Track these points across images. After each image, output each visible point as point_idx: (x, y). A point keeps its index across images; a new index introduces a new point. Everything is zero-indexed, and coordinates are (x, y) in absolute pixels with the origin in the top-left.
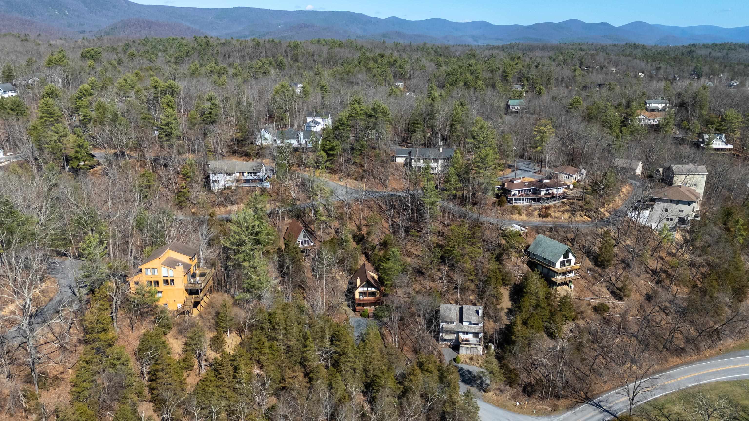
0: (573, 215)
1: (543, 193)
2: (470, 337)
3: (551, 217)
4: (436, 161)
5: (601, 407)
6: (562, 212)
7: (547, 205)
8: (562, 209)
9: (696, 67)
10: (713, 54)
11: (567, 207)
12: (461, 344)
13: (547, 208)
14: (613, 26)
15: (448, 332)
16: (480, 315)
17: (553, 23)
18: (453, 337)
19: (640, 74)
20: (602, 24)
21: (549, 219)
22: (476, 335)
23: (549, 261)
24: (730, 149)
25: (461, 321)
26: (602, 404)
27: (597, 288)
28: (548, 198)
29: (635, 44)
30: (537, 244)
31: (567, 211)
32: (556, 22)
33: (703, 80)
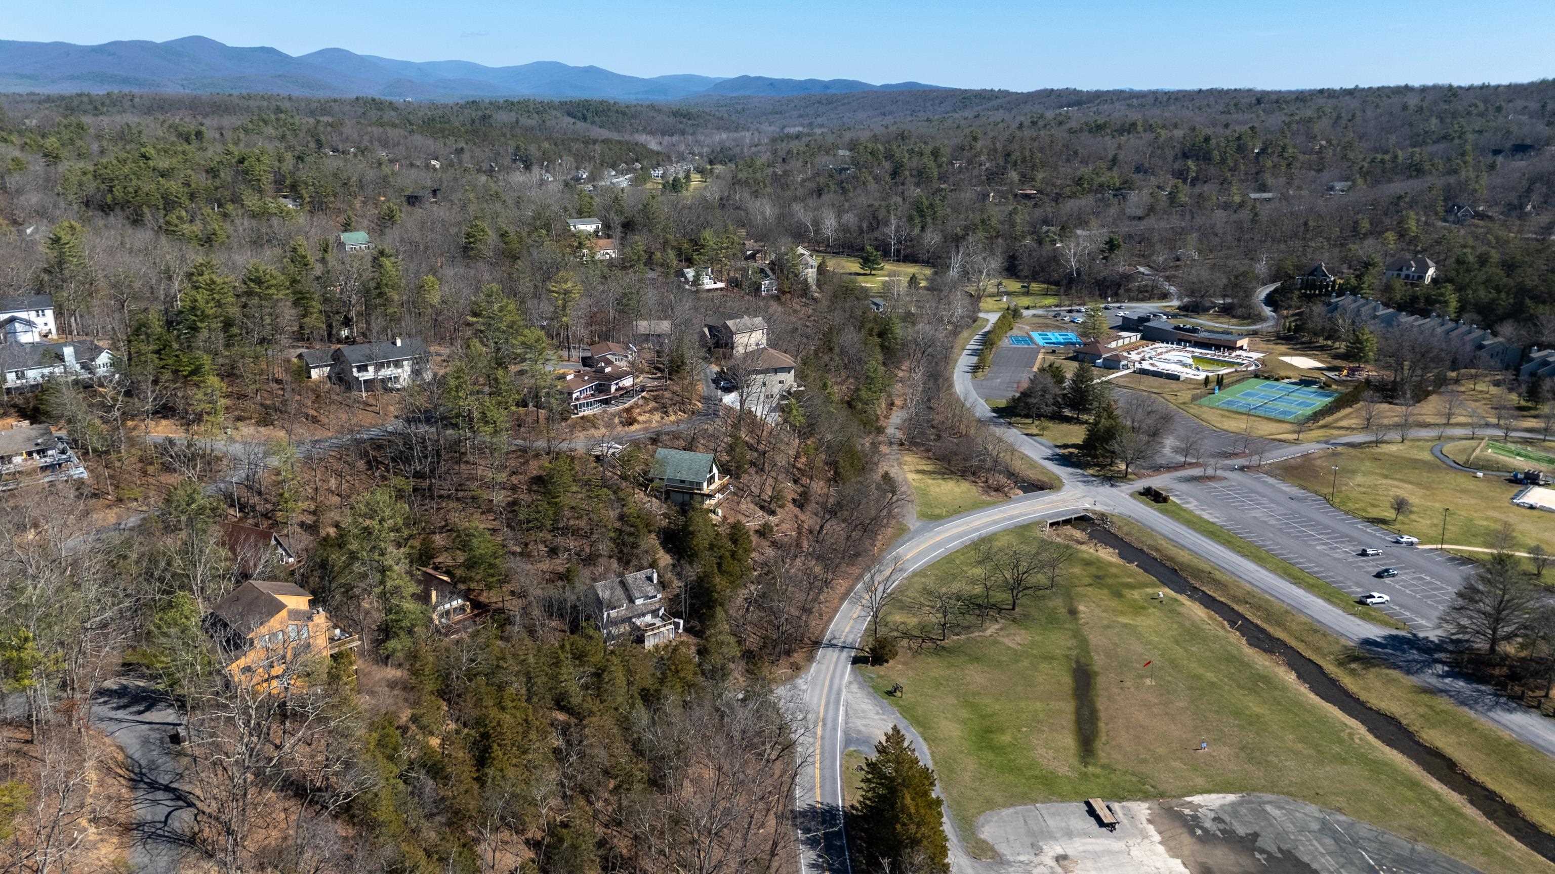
0: (665, 413)
1: (613, 388)
2: (648, 618)
3: (638, 422)
4: (398, 364)
5: (836, 645)
6: (650, 411)
7: (627, 406)
8: (648, 408)
9: (518, 148)
10: (524, 121)
11: (652, 404)
12: (646, 631)
13: (628, 410)
14: (287, 56)
15: (615, 623)
16: (655, 581)
17: (152, 43)
18: (624, 628)
19: (433, 162)
20: (262, 49)
21: (636, 427)
22: (655, 613)
23: (691, 483)
24: (721, 289)
25: (631, 601)
26: (834, 642)
27: (743, 507)
28: (621, 395)
29: (374, 100)
30: (663, 463)
31: (656, 409)
32: (159, 41)
33: (536, 170)
